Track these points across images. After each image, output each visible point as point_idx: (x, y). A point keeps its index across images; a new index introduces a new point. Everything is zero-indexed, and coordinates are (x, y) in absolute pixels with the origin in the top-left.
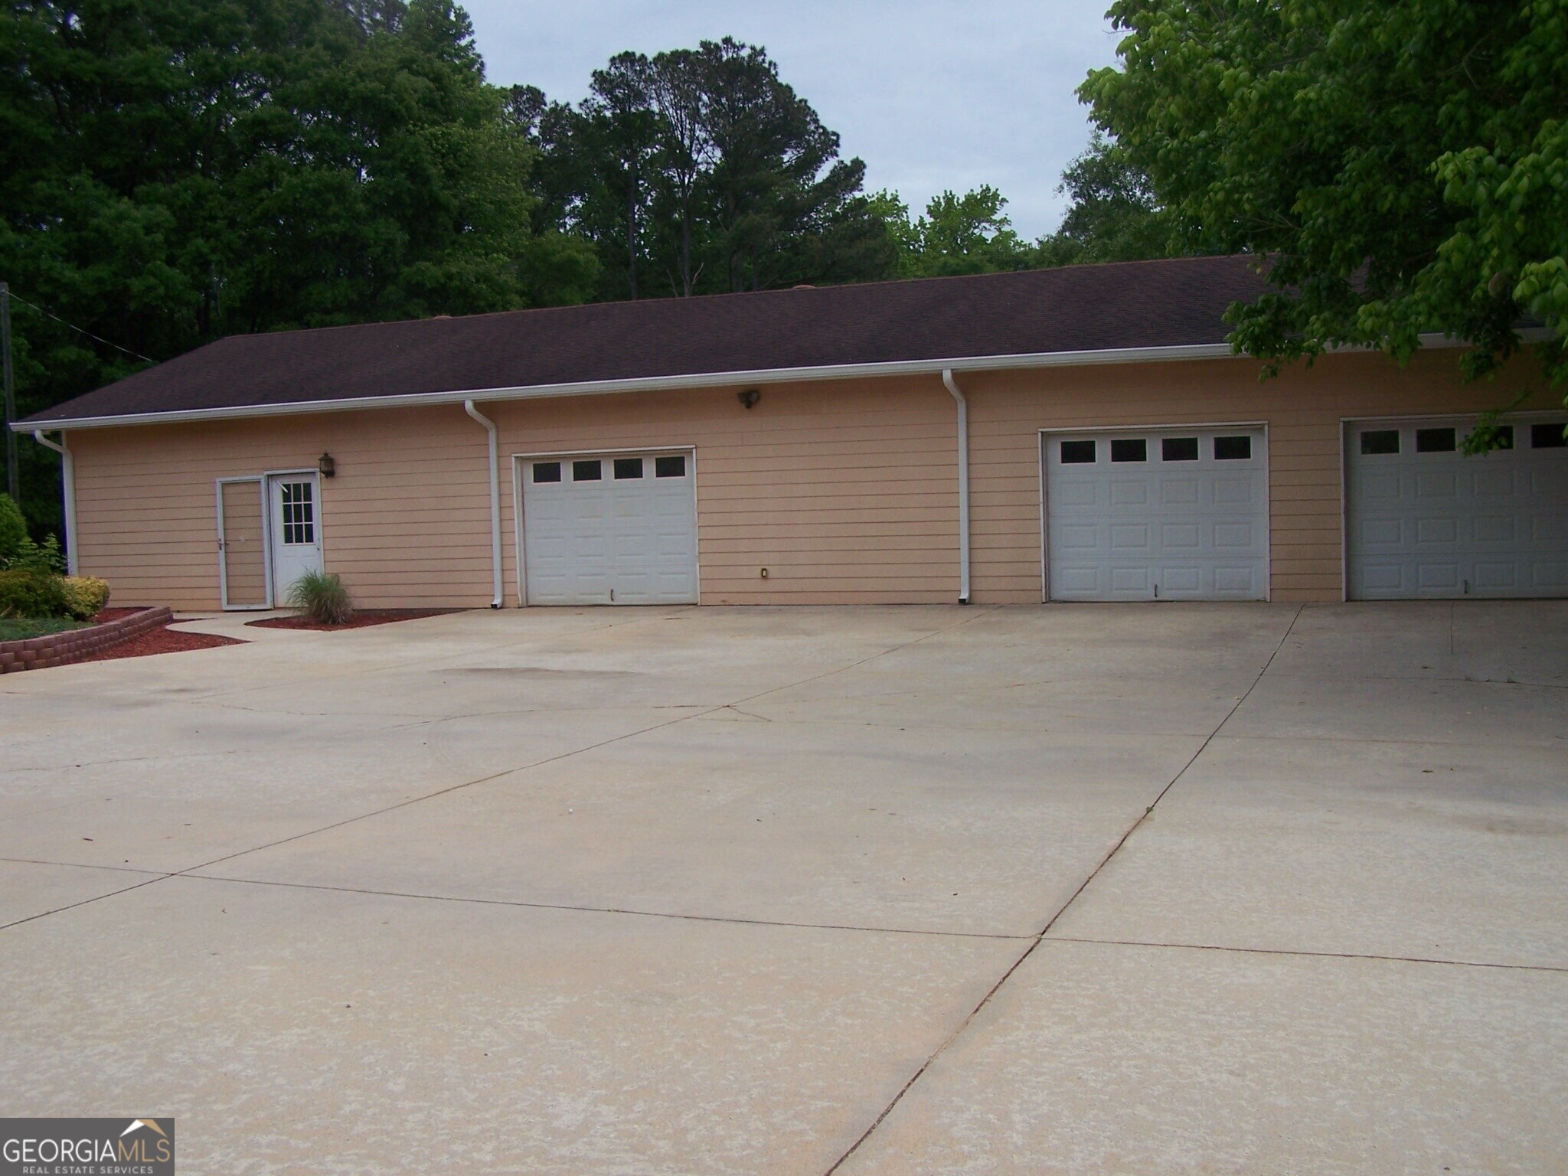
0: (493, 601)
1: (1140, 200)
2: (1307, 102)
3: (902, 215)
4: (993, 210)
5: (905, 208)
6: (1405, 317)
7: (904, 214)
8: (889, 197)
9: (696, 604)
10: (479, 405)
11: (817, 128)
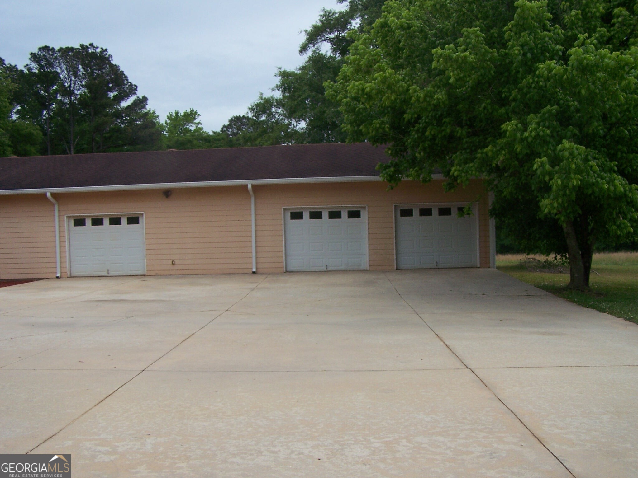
0: (56, 275)
1: (278, 119)
2: (438, 99)
3: (157, 119)
4: (194, 119)
5: (158, 116)
6: (467, 172)
7: (158, 119)
8: (151, 112)
9: (144, 275)
10: (53, 195)
11: (128, 83)
